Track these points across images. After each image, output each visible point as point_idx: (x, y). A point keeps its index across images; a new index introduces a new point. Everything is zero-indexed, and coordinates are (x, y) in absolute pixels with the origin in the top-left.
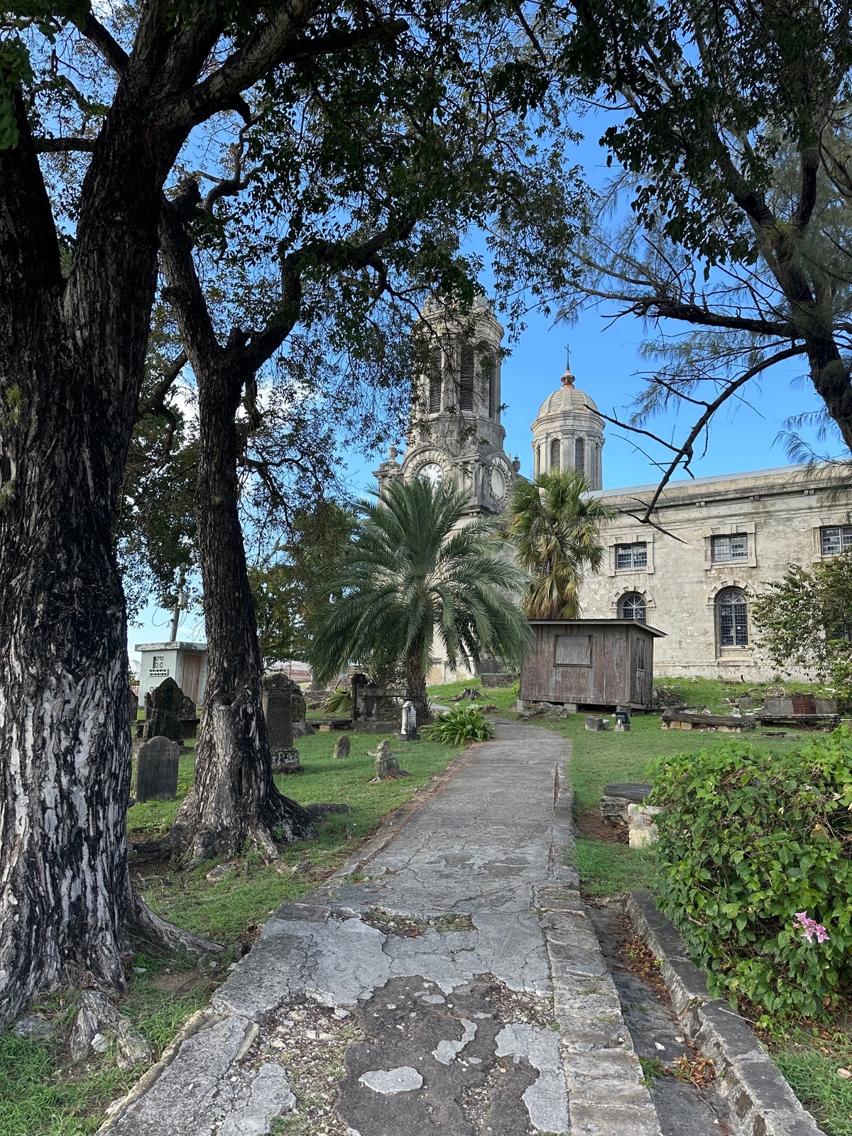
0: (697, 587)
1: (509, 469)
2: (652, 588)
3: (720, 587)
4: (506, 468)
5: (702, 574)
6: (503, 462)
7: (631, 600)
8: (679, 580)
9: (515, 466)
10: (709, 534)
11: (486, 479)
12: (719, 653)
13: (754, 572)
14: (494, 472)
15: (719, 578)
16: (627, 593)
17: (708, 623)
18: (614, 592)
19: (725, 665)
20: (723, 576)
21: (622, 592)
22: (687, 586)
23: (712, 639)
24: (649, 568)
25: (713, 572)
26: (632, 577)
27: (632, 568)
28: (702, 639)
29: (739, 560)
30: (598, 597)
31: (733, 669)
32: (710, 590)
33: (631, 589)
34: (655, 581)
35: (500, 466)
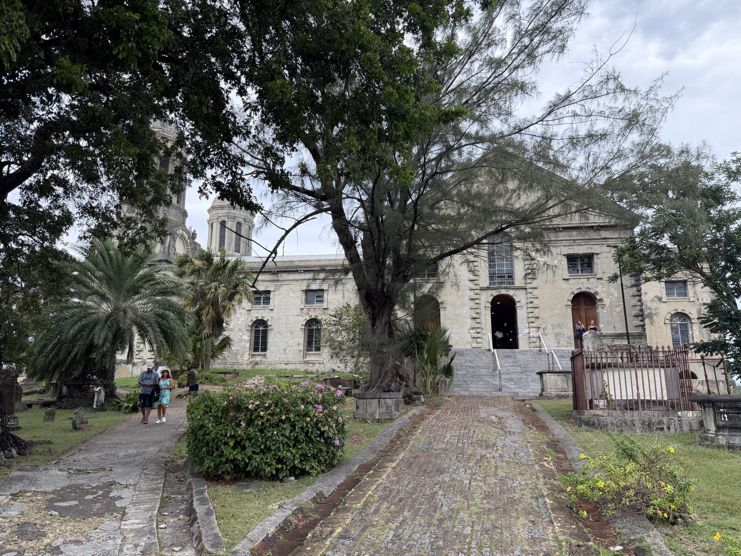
0: (296, 318)
1: (189, 238)
2: (272, 318)
3: (308, 318)
4: (187, 237)
5: (300, 311)
6: (184, 233)
7: (259, 324)
8: (287, 314)
9: (194, 236)
10: (305, 288)
11: (172, 243)
12: (304, 356)
13: (326, 311)
14: (178, 239)
15: (308, 314)
16: (257, 320)
17: (300, 338)
18: (250, 319)
19: (307, 363)
20: (310, 312)
21: (254, 319)
22: (291, 317)
23: (302, 348)
24: (271, 306)
25: (305, 310)
26: (261, 311)
27: (262, 305)
28: (296, 348)
29: (319, 304)
30: (240, 322)
31: (311, 365)
32: (303, 320)
33: (260, 318)
34: (274, 314)
35: (182, 235)
